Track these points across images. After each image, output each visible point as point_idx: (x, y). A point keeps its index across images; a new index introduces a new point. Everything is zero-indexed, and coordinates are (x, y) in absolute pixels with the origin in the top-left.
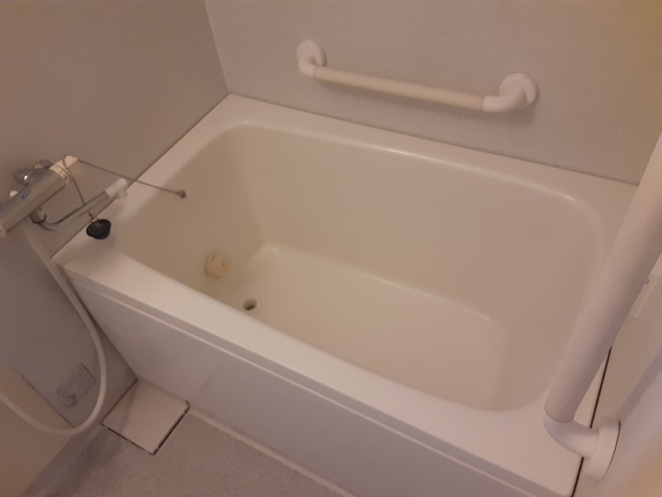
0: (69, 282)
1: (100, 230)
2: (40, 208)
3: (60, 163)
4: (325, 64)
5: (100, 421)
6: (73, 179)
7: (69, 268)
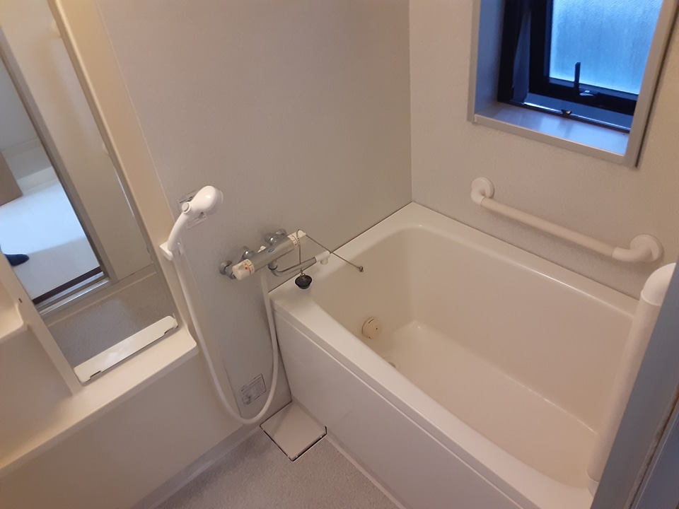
0: (273, 312)
1: (304, 282)
2: (275, 260)
3: (295, 234)
4: (492, 197)
5: (260, 423)
6: (299, 246)
7: (277, 303)
